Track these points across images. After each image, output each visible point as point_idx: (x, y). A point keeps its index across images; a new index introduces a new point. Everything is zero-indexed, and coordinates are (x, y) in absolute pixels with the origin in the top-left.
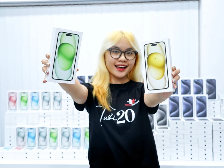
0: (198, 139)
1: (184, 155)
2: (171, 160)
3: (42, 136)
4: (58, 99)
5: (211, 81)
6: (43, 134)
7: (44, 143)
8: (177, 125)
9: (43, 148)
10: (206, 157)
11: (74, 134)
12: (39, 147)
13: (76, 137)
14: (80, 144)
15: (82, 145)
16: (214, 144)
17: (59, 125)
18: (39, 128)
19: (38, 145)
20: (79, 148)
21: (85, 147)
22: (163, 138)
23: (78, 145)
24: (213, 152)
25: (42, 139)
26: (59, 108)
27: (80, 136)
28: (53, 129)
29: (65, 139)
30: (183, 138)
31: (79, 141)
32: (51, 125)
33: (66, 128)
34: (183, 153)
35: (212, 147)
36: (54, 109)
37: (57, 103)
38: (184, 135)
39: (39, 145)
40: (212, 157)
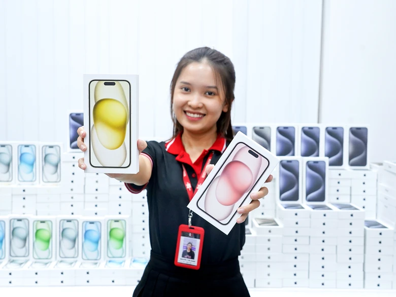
0: (336, 246)
1: (309, 277)
2: (283, 287)
3: (19, 237)
4: (53, 159)
5: (359, 131)
6: (21, 233)
7: (22, 252)
8: (296, 219)
9: (20, 262)
10: (350, 280)
11: (86, 233)
12: (13, 259)
13: (91, 240)
14: (99, 254)
15: (102, 256)
16: (366, 255)
17: (56, 215)
18: (12, 221)
19: (10, 255)
20: (96, 261)
21: (109, 259)
22: (269, 245)
23: (93, 255)
24: (364, 270)
25: (17, 243)
26: (54, 177)
27: (100, 237)
28: (43, 222)
29: (67, 243)
30: (308, 243)
31: (97, 249)
32: (37, 215)
33: (69, 221)
34: (307, 272)
35: (363, 262)
36: (45, 180)
37: (50, 169)
38: (310, 237)
39: (12, 254)
40: (362, 282)
